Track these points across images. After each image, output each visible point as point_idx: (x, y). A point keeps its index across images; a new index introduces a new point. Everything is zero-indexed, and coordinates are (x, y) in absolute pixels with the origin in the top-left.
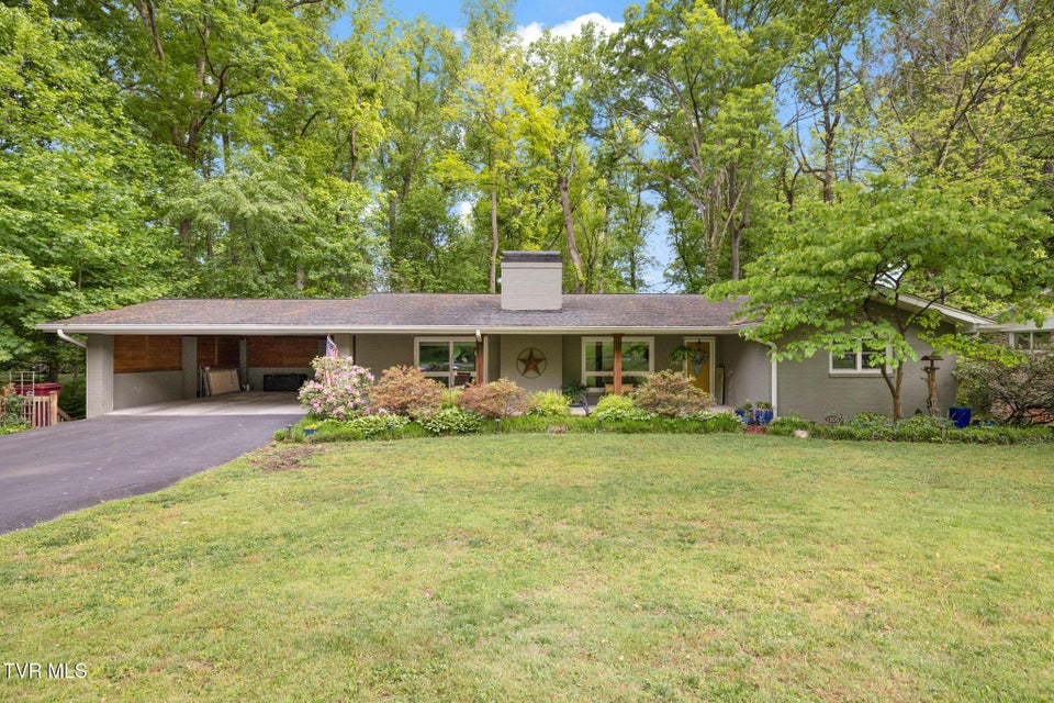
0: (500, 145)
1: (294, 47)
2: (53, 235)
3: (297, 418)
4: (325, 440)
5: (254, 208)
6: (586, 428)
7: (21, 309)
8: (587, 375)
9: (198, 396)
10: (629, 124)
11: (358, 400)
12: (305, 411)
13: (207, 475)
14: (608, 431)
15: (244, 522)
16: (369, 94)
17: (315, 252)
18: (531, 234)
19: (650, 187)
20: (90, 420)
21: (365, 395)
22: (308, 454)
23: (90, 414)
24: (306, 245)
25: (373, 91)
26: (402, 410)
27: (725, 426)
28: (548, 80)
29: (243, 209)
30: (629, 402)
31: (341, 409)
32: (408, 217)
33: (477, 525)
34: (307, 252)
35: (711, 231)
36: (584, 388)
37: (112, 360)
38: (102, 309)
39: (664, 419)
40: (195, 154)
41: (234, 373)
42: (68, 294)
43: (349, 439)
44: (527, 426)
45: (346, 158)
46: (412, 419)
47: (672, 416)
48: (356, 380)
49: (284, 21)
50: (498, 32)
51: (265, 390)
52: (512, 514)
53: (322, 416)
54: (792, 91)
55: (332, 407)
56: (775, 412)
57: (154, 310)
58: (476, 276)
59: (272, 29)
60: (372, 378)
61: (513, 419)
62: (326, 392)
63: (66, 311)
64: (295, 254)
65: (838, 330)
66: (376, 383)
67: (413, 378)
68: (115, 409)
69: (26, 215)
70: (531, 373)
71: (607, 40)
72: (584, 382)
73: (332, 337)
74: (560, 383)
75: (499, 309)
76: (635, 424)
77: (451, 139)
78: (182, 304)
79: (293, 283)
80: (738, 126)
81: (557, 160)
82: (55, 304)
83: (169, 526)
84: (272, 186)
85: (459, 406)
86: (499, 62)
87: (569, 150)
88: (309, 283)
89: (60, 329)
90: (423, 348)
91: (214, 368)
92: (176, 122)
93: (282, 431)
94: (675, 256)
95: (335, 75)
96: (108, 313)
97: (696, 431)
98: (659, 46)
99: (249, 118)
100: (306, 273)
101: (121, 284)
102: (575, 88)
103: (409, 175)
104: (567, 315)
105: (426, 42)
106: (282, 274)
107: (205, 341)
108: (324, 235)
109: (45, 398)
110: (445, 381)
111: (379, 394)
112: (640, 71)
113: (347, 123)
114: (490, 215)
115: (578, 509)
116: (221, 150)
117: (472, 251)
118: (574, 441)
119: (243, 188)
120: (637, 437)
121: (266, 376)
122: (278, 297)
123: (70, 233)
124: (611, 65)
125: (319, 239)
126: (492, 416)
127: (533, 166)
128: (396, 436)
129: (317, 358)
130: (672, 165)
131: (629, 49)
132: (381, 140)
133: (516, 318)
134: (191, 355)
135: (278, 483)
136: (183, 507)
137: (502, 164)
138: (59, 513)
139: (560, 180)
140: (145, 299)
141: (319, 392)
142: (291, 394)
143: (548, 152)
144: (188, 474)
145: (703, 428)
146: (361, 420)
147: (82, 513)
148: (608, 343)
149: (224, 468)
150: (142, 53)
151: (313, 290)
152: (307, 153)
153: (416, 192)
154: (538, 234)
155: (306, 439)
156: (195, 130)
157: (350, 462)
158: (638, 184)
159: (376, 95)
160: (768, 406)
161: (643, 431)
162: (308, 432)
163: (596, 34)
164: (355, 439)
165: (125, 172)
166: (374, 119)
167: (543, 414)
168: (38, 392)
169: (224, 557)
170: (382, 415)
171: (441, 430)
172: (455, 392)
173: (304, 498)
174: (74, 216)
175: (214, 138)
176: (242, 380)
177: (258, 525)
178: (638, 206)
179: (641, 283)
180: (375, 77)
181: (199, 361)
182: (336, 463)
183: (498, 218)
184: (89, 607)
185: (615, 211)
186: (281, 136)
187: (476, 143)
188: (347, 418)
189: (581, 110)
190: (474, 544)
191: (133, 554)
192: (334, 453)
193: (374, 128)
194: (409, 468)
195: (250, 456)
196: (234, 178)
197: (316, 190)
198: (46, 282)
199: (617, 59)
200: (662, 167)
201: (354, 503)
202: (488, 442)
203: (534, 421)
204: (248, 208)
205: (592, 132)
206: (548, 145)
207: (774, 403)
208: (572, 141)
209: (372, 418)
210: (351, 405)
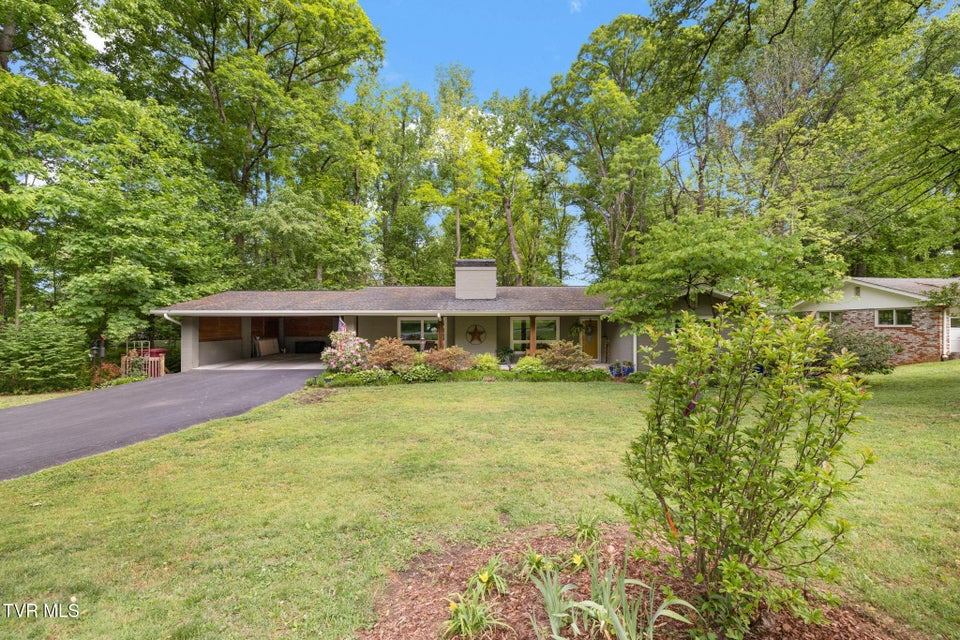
0: (462, 177)
1: (316, 116)
2: (160, 251)
3: (320, 372)
4: (338, 385)
5: (289, 227)
6: (508, 378)
7: (138, 301)
8: (514, 342)
9: (252, 356)
10: (557, 158)
11: (359, 360)
12: (325, 367)
13: (267, 406)
14: (522, 380)
15: (294, 431)
16: (368, 144)
17: (331, 255)
18: (483, 241)
19: (574, 203)
20: (184, 373)
21: (364, 357)
22: (327, 394)
23: (184, 368)
24: (324, 250)
25: (371, 141)
26: (388, 366)
27: (599, 377)
28: (497, 127)
29: (281, 229)
30: (538, 361)
31: (348, 366)
32: (396, 228)
33: (425, 432)
34: (324, 255)
35: (614, 236)
36: (511, 352)
37: (198, 333)
38: (190, 299)
39: (561, 372)
40: (245, 188)
41: (276, 341)
42: (170, 290)
43: (353, 385)
44: (470, 377)
45: (351, 187)
46: (395, 372)
47: (565, 371)
48: (358, 347)
49: (309, 97)
50: (461, 95)
51: (296, 352)
52: (447, 426)
53: (336, 371)
54: (675, 133)
55: (343, 364)
56: (635, 368)
57: (224, 300)
58: (445, 269)
59: (300, 103)
60: (369, 345)
61: (460, 372)
62: (339, 354)
63: (168, 301)
64: (317, 257)
65: (661, 316)
66: (371, 349)
67: (396, 345)
68: (200, 365)
69: (146, 240)
70: (476, 342)
71: (539, 101)
72: (512, 348)
73: (343, 317)
74: (495, 348)
75: (454, 298)
76: (541, 376)
77: (427, 172)
78: (242, 294)
79: (315, 278)
80: (629, 165)
81: (503, 187)
82: (162, 297)
83: (252, 431)
84: (301, 211)
85: (425, 363)
86: (461, 117)
87: (511, 179)
88: (326, 277)
89: (166, 314)
90: (402, 325)
91: (262, 338)
92: (234, 166)
93: (310, 380)
94: (591, 252)
95: (344, 133)
96: (195, 302)
97: (580, 380)
98: (578, 103)
99: (284, 160)
100: (324, 270)
101: (202, 282)
102: (516, 134)
103: (397, 197)
104: (499, 303)
105: (409, 102)
106: (308, 271)
107: (256, 321)
108: (337, 243)
109: (157, 359)
110: (418, 348)
111: (373, 355)
112: (563, 122)
113: (353, 165)
114: (455, 225)
115: (485, 425)
116: (264, 184)
117: (443, 251)
118: (497, 386)
119: (281, 213)
120: (540, 384)
121: (297, 343)
122: (305, 289)
123: (171, 250)
124: (543, 117)
125: (334, 246)
126: (447, 370)
127: (485, 191)
128: (384, 383)
129: (333, 332)
130: (588, 187)
131: (556, 105)
132: (376, 175)
133: (465, 305)
134: (247, 331)
135: (310, 411)
136: (257, 423)
137: (463, 191)
138: (189, 425)
139: (505, 201)
140: (216, 291)
141: (334, 354)
142: (315, 355)
143: (495, 181)
144: (256, 406)
145: (584, 378)
146: (361, 373)
147: (202, 425)
148: (528, 320)
149: (277, 402)
150: (213, 121)
151: (329, 282)
152: (324, 185)
153: (401, 210)
154: (488, 241)
155: (326, 385)
156: (247, 170)
157: (354, 399)
158: (564, 201)
159: (373, 144)
160: (630, 364)
161: (545, 380)
162: (327, 380)
163: (530, 97)
164: (357, 385)
165: (203, 206)
166: (371, 161)
167: (481, 369)
168: (152, 355)
169: (286, 446)
170: (375, 370)
171: (413, 380)
172: (423, 355)
173: (327, 419)
174: (173, 237)
175: (260, 175)
176: (281, 345)
177: (302, 432)
178: (564, 217)
179: (567, 273)
180: (372, 131)
181: (253, 333)
182: (344, 400)
183: (461, 227)
184: (223, 466)
185: (546, 223)
186: (307, 172)
187: (445, 174)
188: (352, 371)
189: (521, 150)
190: (421, 441)
191: (237, 445)
192: (343, 394)
193: (372, 167)
194: (391, 402)
195: (292, 395)
196: (275, 206)
197: (331, 211)
198: (156, 283)
199: (547, 112)
200: (581, 188)
201: (356, 421)
202: (443, 387)
203: (475, 374)
204: (285, 227)
205: (529, 165)
206: (496, 177)
207: (635, 362)
208: (513, 172)
209: (368, 371)
210: (355, 363)
